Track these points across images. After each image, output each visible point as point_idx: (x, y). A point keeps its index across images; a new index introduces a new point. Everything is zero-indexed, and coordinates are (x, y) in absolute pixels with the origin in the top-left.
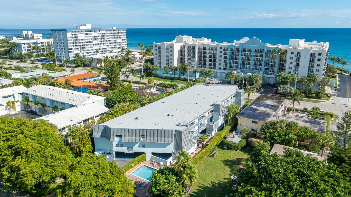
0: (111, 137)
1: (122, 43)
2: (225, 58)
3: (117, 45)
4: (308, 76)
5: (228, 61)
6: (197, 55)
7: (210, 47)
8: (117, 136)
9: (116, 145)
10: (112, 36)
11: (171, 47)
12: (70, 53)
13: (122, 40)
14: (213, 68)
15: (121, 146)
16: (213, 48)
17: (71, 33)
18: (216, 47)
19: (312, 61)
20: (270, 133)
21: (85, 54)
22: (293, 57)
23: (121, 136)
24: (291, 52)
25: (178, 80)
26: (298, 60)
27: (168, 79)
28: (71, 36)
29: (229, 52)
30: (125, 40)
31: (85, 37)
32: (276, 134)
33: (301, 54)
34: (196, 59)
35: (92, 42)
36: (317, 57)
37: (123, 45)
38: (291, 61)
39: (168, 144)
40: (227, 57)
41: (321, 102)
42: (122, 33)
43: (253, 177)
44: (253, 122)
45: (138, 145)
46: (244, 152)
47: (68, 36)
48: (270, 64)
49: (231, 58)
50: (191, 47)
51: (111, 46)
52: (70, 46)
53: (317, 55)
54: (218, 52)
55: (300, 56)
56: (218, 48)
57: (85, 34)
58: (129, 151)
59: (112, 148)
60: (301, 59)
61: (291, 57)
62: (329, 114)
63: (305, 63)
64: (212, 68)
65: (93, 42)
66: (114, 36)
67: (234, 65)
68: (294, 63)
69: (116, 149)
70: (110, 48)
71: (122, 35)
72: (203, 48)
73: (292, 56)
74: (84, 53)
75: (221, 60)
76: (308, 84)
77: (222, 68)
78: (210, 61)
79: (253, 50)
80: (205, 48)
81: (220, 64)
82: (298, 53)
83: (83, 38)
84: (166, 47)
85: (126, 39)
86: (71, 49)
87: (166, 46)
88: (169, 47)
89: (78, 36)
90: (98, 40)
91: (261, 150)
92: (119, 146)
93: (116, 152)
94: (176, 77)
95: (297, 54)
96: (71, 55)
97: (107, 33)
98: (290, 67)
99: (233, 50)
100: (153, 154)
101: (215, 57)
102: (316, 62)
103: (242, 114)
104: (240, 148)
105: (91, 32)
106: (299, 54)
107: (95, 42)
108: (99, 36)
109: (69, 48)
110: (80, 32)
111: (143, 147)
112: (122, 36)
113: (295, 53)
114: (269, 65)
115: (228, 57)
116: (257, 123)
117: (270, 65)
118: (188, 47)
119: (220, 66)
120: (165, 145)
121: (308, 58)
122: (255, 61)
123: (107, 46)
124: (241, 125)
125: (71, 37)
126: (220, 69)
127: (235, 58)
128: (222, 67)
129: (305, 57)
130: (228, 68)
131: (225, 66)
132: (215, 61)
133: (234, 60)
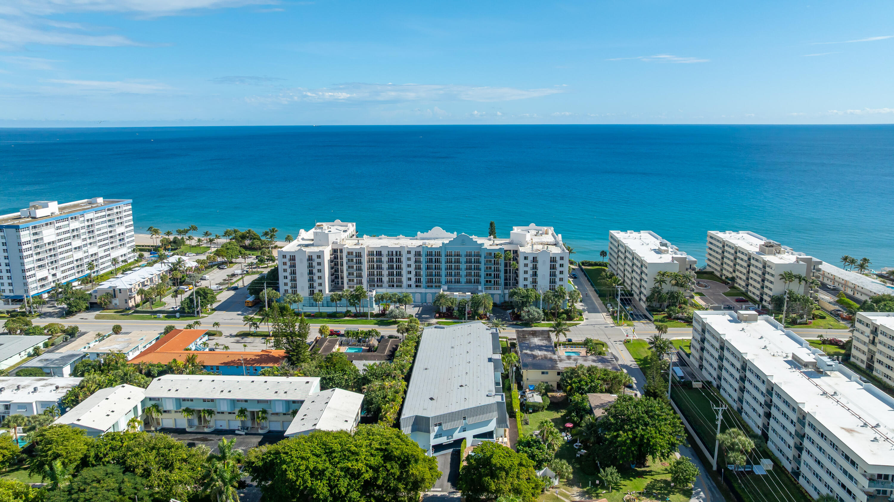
0: (431, 428)
1: (127, 235)
2: (418, 268)
3: (116, 241)
4: (550, 289)
5: (423, 272)
6: (365, 266)
7: (388, 252)
8: (436, 425)
9: (433, 437)
10: (105, 222)
11: (319, 257)
12: (30, 280)
13: (126, 227)
14: (397, 286)
15: (439, 437)
16: (394, 253)
17: (28, 232)
18: (398, 250)
19: (553, 267)
20: (575, 383)
21: (59, 275)
22: (527, 264)
23: (440, 424)
24: (525, 257)
25: (345, 316)
26: (535, 268)
27: (324, 317)
28: (28, 239)
29: (423, 259)
30: (130, 226)
31: (58, 235)
32: (583, 383)
33: (538, 259)
34: (365, 273)
35: (70, 244)
36: (559, 262)
37: (128, 237)
38: (526, 269)
39: (490, 421)
40: (421, 267)
41: (576, 324)
42: (125, 211)
43: (612, 424)
44: (543, 373)
45: (459, 429)
46: (552, 411)
47: (23, 240)
48: (493, 273)
49: (428, 268)
50: (354, 254)
51: (105, 245)
52: (29, 263)
53: (558, 259)
54: (404, 259)
55: (537, 262)
56: (404, 253)
57: (59, 228)
58: (448, 440)
59: (430, 442)
60: (539, 265)
61: (525, 264)
62: (600, 344)
63: (544, 271)
64: (395, 286)
65: (73, 243)
66: (110, 221)
67: (434, 278)
68: (530, 272)
69: (434, 442)
70: (105, 251)
71: (126, 216)
72: (375, 253)
73: (526, 262)
74: (57, 274)
75: (410, 272)
76: (556, 302)
77: (413, 285)
78: (391, 274)
79: (463, 253)
80: (379, 254)
81: (408, 278)
82: (534, 258)
83: (54, 238)
84: (307, 257)
85: (132, 223)
86: (30, 270)
87: (307, 254)
88: (315, 257)
89: (42, 235)
90: (83, 237)
91: (583, 403)
92: (437, 438)
93: (433, 446)
94: (341, 312)
95: (532, 259)
96: (33, 282)
97: (97, 218)
98: (525, 278)
99: (429, 254)
100: (475, 437)
101: (399, 268)
102: (559, 269)
103: (526, 366)
104: (546, 407)
105: (67, 222)
106: (535, 260)
107: (77, 243)
108: (83, 228)
109: (27, 267)
110: (45, 227)
111: (464, 431)
112: (125, 219)
113: (530, 258)
114: (490, 275)
115: (423, 266)
116: (547, 373)
117: (493, 275)
118: (349, 253)
119: (410, 283)
120: (487, 423)
121: (548, 264)
122: (467, 269)
123: (100, 247)
124: (527, 379)
125: (29, 242)
126: (410, 286)
127: (434, 267)
128: (412, 283)
129: (544, 262)
130: (424, 284)
131: (418, 281)
132: (399, 274)
133: (434, 271)
